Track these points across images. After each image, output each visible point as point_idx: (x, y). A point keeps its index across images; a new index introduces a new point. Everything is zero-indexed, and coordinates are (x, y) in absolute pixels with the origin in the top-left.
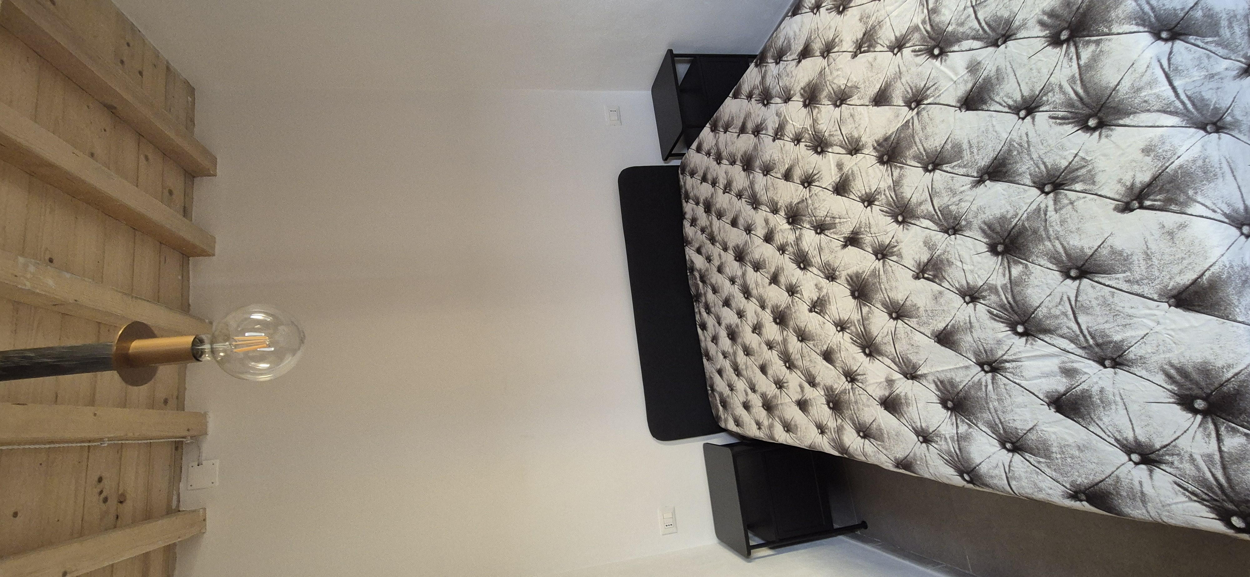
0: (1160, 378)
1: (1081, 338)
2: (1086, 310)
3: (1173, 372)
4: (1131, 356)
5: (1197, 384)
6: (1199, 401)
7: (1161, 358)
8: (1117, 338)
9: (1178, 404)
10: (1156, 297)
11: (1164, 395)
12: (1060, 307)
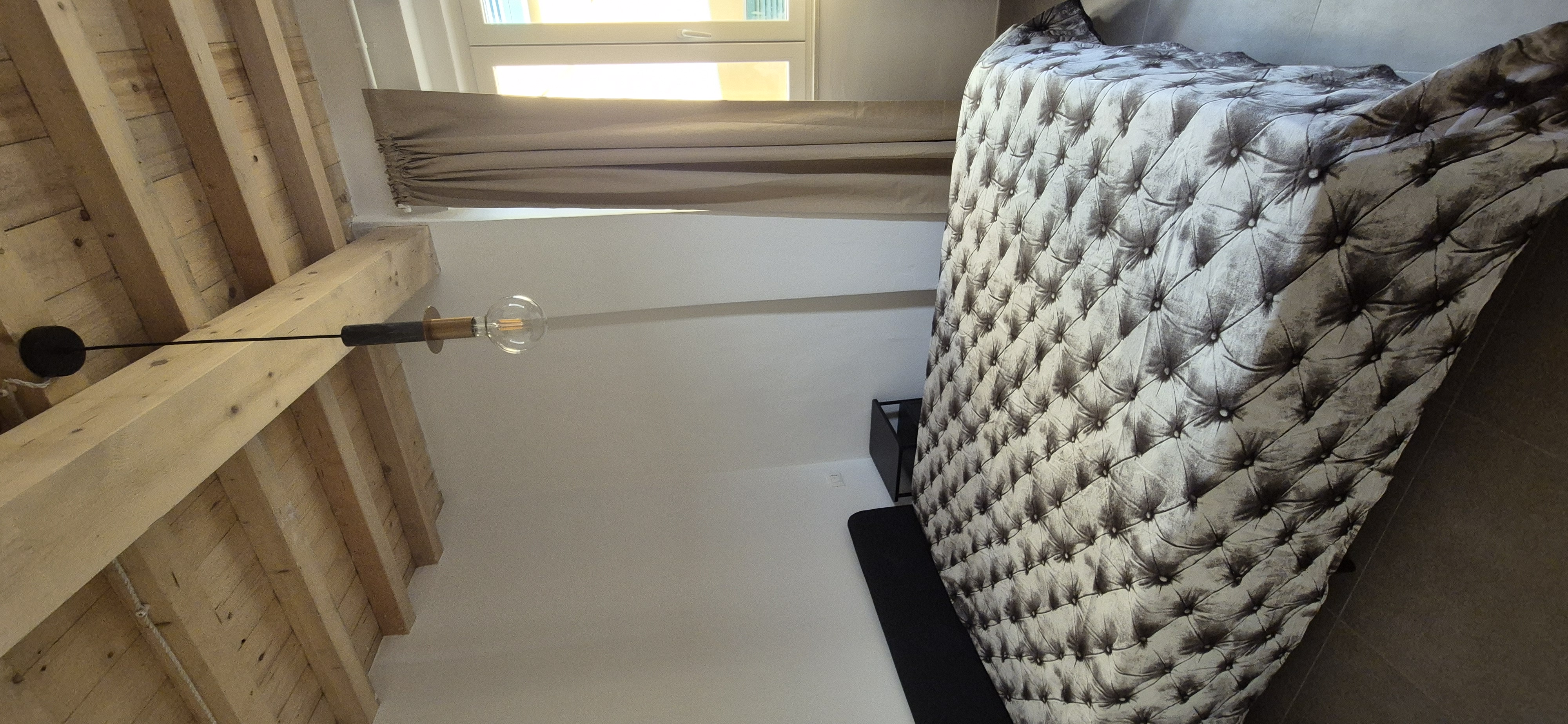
0: (1211, 169)
1: (1171, 208)
2: (1157, 193)
3: (1211, 158)
4: (1193, 179)
5: (1223, 147)
6: (1232, 152)
7: (1201, 162)
8: (1179, 182)
9: (1229, 167)
10: (1170, 142)
11: (1222, 173)
12: (1149, 210)
